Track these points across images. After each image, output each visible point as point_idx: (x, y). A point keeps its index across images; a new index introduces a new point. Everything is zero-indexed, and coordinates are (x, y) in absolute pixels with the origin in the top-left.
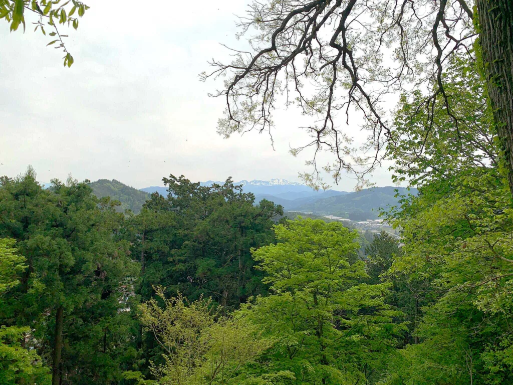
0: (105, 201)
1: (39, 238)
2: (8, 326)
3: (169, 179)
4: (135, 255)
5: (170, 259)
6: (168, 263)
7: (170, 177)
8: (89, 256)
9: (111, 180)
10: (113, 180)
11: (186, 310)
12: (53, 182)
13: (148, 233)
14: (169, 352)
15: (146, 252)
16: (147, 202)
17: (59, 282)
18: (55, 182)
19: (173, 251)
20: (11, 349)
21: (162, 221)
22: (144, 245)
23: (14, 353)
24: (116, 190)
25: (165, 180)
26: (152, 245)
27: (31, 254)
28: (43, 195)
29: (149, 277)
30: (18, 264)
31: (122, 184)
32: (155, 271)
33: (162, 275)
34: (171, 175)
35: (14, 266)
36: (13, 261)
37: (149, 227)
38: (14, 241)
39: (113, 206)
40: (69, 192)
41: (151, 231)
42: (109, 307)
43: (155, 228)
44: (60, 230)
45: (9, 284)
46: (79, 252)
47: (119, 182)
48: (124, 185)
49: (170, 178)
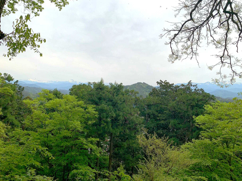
0: (132, 92)
1: (104, 105)
2: (92, 137)
3: (159, 82)
4: (143, 114)
5: (158, 118)
6: (157, 120)
7: (160, 81)
8: (121, 114)
9: (143, 83)
10: (144, 83)
11: (157, 141)
12: (110, 84)
13: (149, 106)
14: (148, 157)
15: (148, 114)
16: (150, 92)
17: (110, 123)
18: (111, 84)
19: (159, 115)
20: (92, 146)
21: (155, 101)
22: (147, 111)
23: (93, 147)
24: (144, 87)
25: (158, 83)
26: (150, 111)
27: (101, 111)
28: (106, 89)
29: (149, 125)
30: (96, 115)
31: (147, 84)
32: (151, 123)
33: (155, 125)
34: (161, 80)
35: (94, 115)
36: (94, 113)
37: (149, 103)
38: (95, 106)
39: (135, 94)
40: (115, 88)
41: (150, 105)
42: (131, 136)
43: (151, 104)
44: (110, 103)
45: (92, 122)
46: (118, 112)
47: (146, 84)
48: (148, 85)
49: (160, 82)
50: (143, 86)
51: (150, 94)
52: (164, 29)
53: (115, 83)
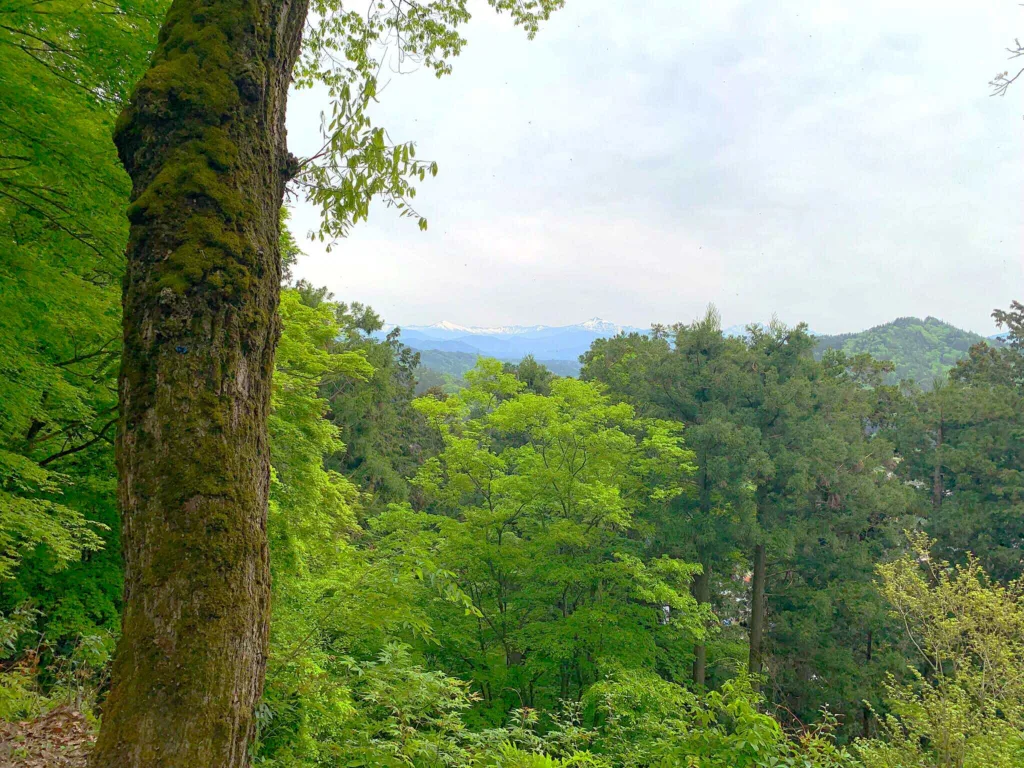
0: (861, 363)
1: (720, 424)
2: (673, 557)
3: (1009, 311)
4: (914, 467)
5: (999, 491)
6: (994, 498)
7: (1012, 307)
8: (802, 463)
9: (923, 319)
10: (928, 318)
11: (982, 595)
12: (749, 329)
13: (949, 430)
14: (936, 669)
15: (943, 469)
16: (958, 363)
17: (751, 502)
18: (753, 330)
19: (1005, 475)
20: (672, 592)
21: (981, 405)
22: (938, 454)
23: (676, 598)
24: (935, 339)
25: (999, 315)
26: (953, 453)
27: (708, 448)
28: (728, 353)
29: (946, 521)
30: (684, 462)
31: (947, 326)
32: (961, 511)
33: (978, 522)
34: (1015, 303)
35: (678, 464)
36: (675, 457)
37: (950, 418)
38: (681, 425)
39: (876, 372)
40: (772, 348)
41: (956, 426)
42: (851, 565)
43: (961, 420)
44: (751, 413)
45: (669, 492)
46: (785, 454)
47: (942, 323)
48: (952, 328)
49: (1013, 310)
50: (925, 334)
51: (961, 372)
52: (1016, 48)
53: (773, 326)
